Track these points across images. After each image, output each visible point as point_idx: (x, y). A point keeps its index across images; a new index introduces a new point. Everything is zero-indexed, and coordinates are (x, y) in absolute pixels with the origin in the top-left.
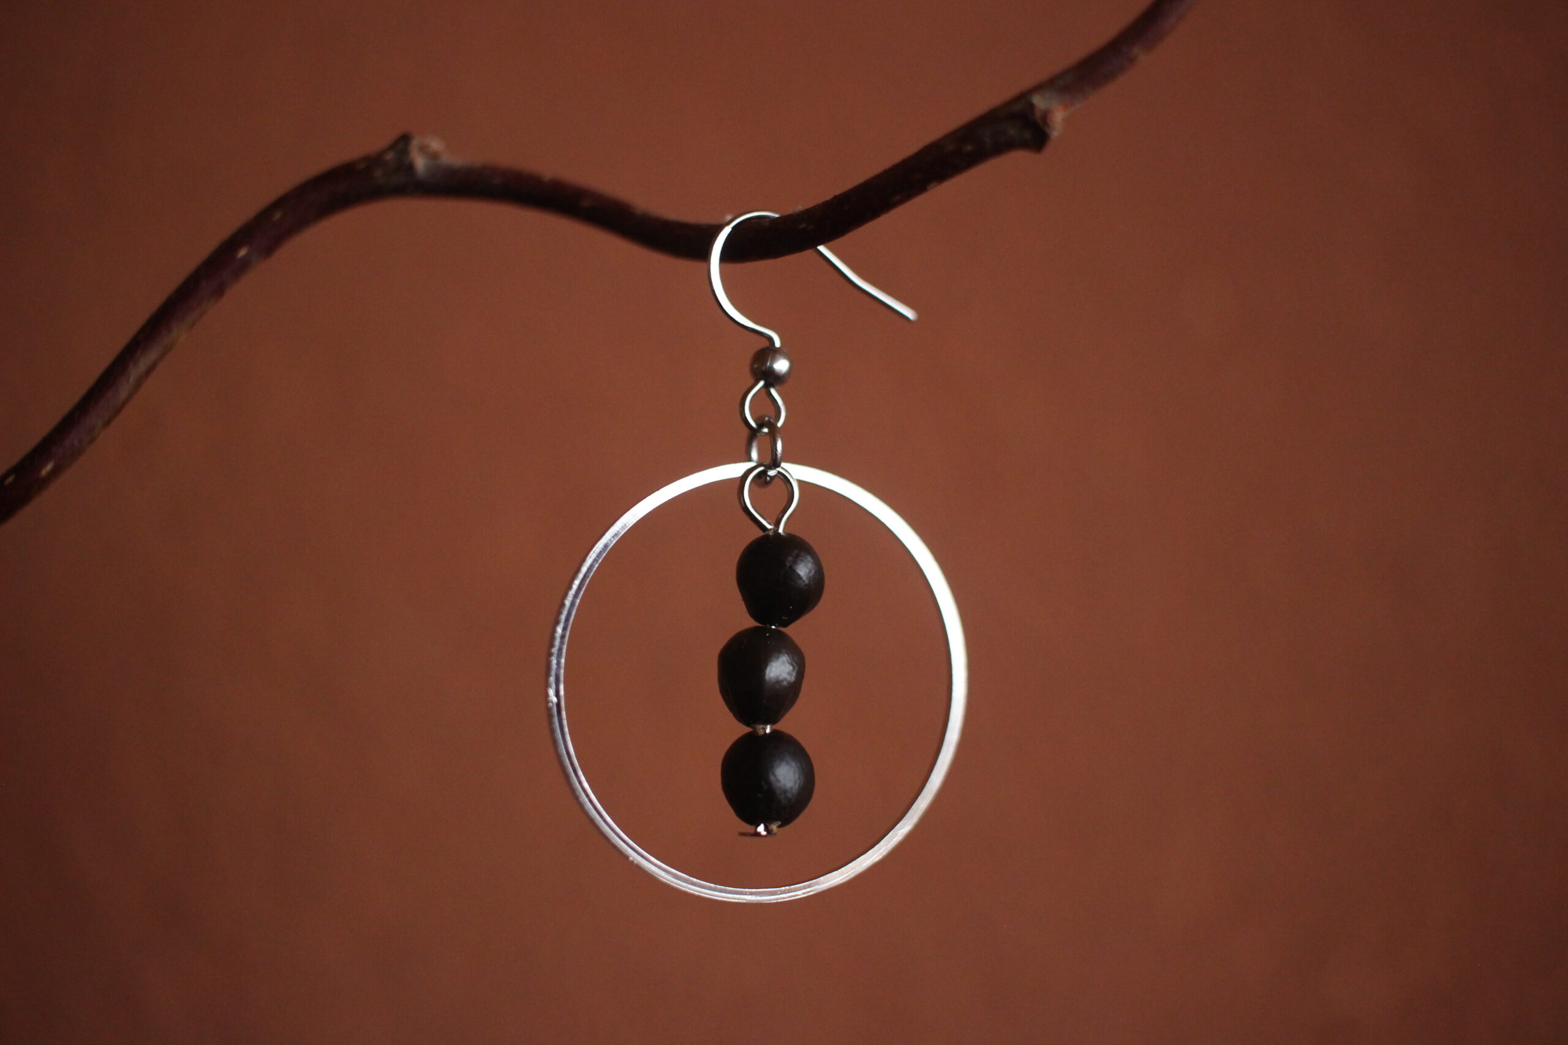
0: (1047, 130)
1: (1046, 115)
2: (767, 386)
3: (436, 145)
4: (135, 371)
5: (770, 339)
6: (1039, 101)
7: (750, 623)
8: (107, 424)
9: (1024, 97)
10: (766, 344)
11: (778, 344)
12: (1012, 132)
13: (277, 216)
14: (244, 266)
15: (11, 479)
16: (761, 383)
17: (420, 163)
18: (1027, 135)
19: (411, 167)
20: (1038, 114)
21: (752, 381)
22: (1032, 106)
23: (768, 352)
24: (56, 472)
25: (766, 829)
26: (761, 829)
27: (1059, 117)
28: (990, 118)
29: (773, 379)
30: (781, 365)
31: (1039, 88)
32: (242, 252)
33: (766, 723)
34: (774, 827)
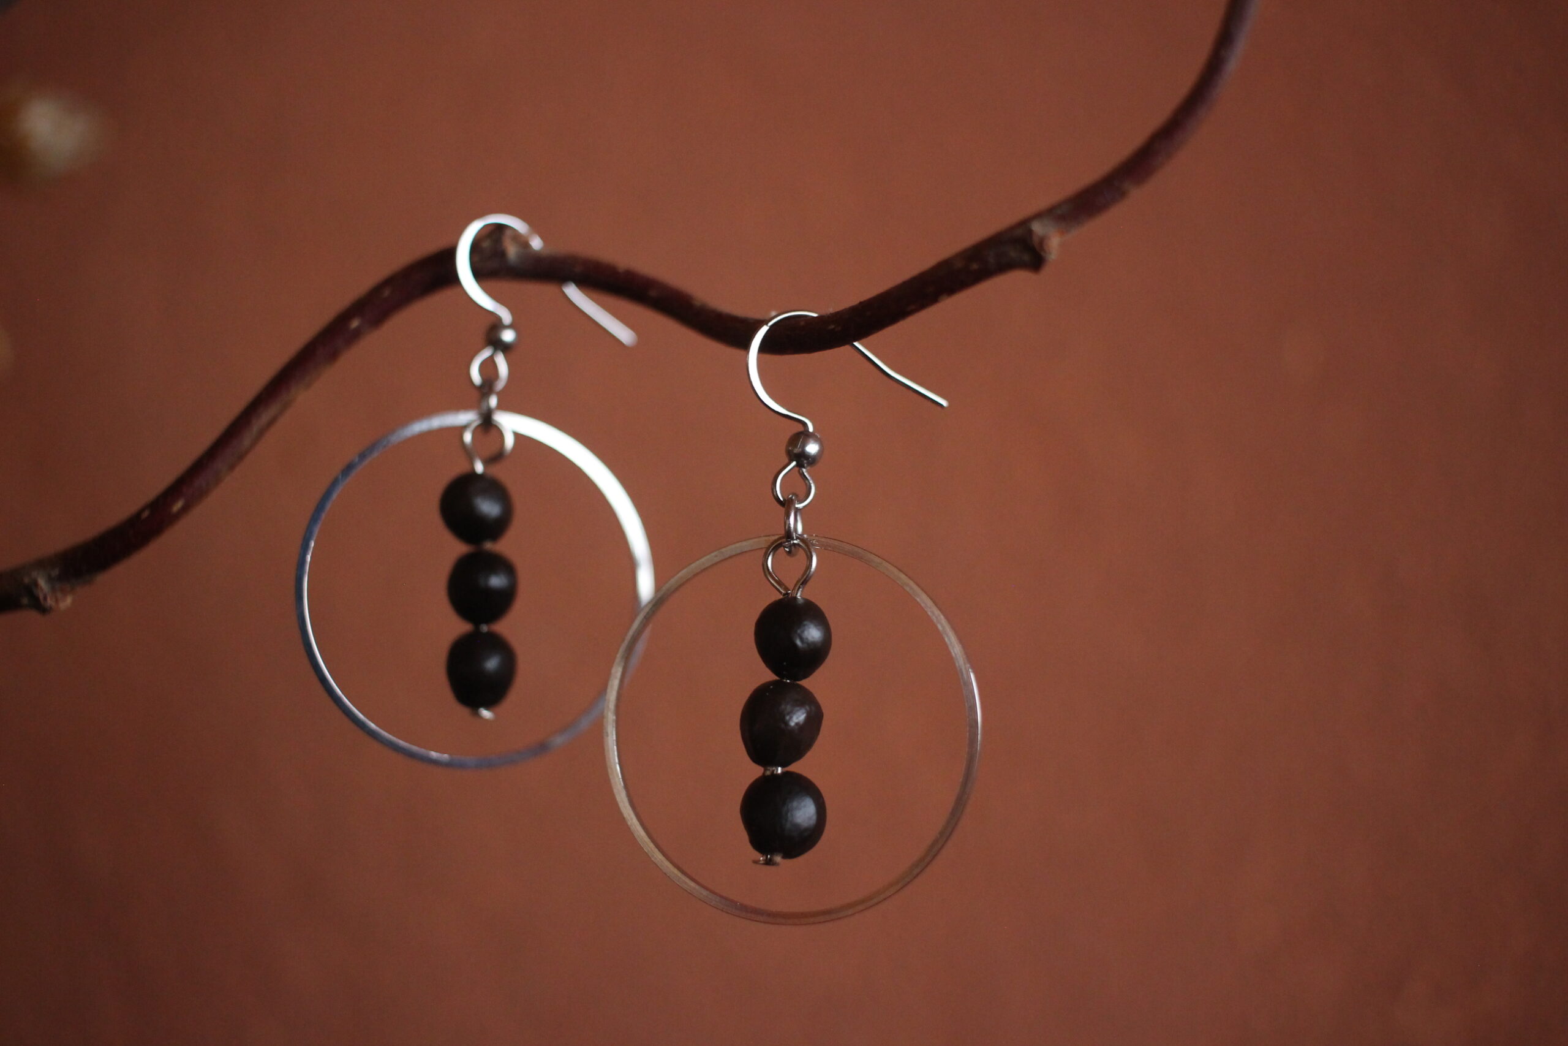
0: (1042, 253)
1: (1042, 241)
2: (800, 465)
4: (257, 425)
5: (804, 424)
6: (1037, 228)
7: (769, 676)
8: (232, 467)
9: (1025, 223)
10: (801, 428)
11: (811, 429)
12: (1013, 254)
13: (386, 293)
14: (357, 335)
15: (146, 514)
16: (794, 463)
17: (512, 251)
18: (1026, 257)
19: (502, 254)
20: (1036, 240)
21: (787, 461)
22: (1031, 232)
23: (799, 436)
24: (185, 509)
27: (1054, 243)
28: (996, 241)
29: (802, 459)
30: (812, 448)
31: (1038, 216)
32: (355, 324)
33: (778, 765)
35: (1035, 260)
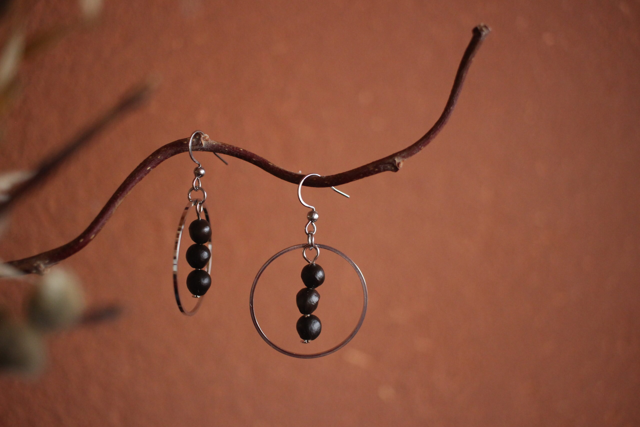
0: (398, 167)
1: (399, 164)
2: (312, 222)
3: (208, 137)
6: (397, 160)
7: (305, 287)
9: (392, 156)
10: (312, 210)
11: (315, 210)
12: (388, 166)
14: (149, 172)
16: (310, 222)
17: (204, 143)
18: (393, 168)
19: (201, 144)
20: (396, 163)
21: (308, 221)
22: (395, 161)
23: (311, 213)
25: (307, 342)
26: (306, 341)
27: (401, 165)
29: (312, 220)
30: (316, 217)
31: (396, 155)
33: (308, 314)
34: (309, 341)
35: (396, 169)
